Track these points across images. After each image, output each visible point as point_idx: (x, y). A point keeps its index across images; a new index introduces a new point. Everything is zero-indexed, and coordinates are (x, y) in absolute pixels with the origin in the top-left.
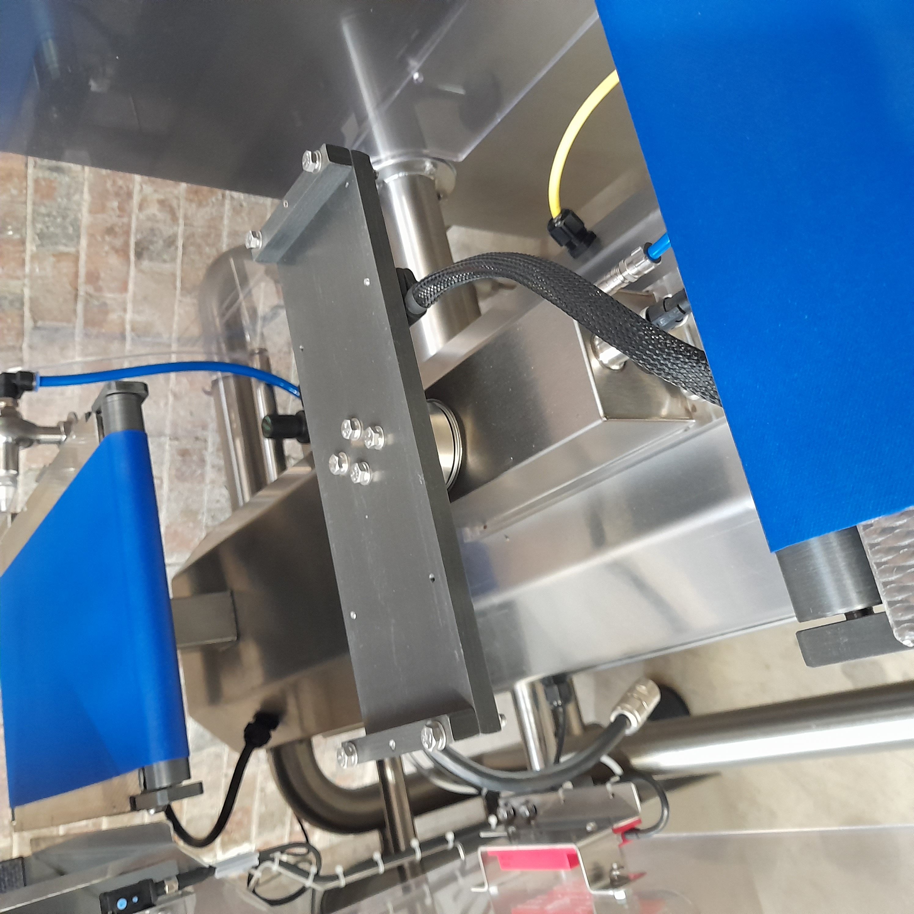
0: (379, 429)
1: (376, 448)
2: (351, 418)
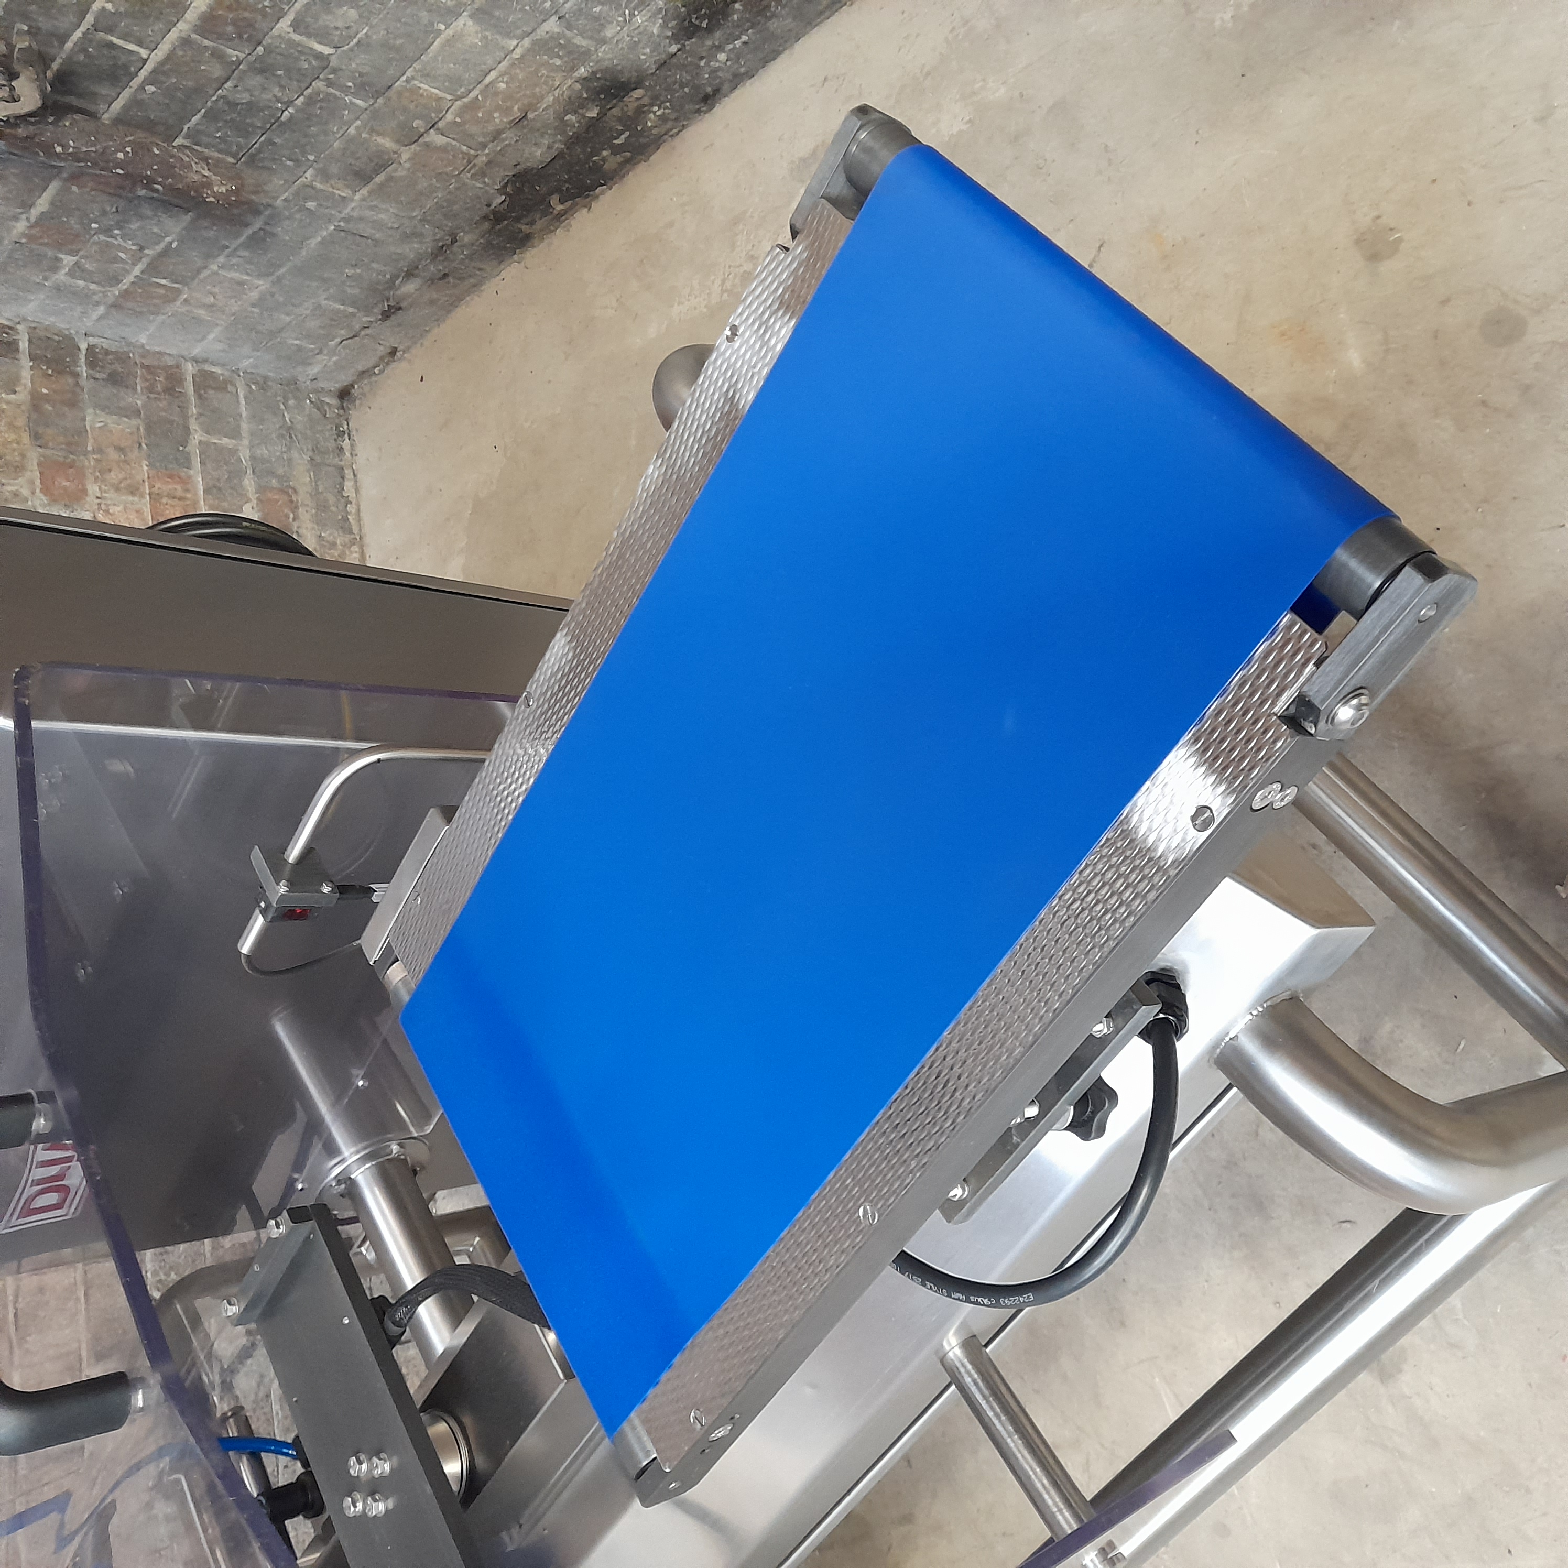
0: (383, 1455)
1: (384, 1475)
2: (356, 1454)
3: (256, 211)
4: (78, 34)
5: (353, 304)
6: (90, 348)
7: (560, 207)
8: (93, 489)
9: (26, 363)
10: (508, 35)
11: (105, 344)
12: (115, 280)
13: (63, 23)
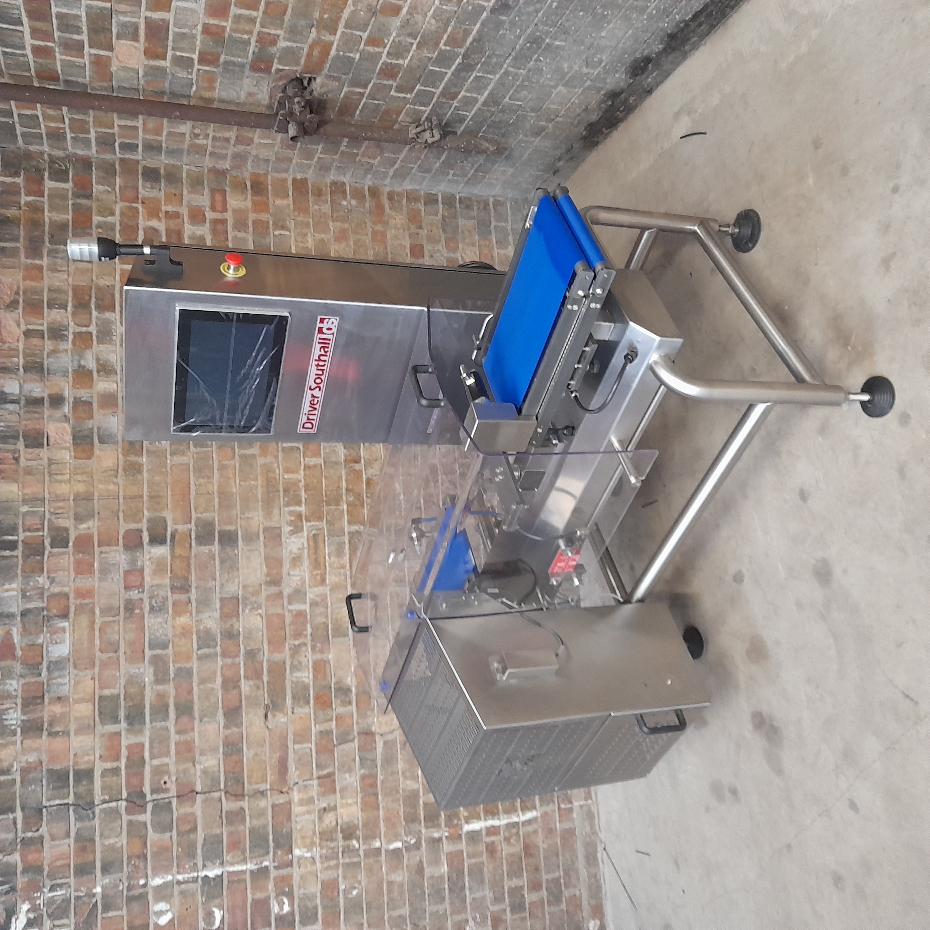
3: (506, 149)
4: (450, 113)
5: (543, 171)
6: (460, 198)
7: (607, 131)
8: (460, 245)
9: (441, 205)
10: (575, 88)
11: (464, 195)
12: (466, 176)
13: (445, 111)
